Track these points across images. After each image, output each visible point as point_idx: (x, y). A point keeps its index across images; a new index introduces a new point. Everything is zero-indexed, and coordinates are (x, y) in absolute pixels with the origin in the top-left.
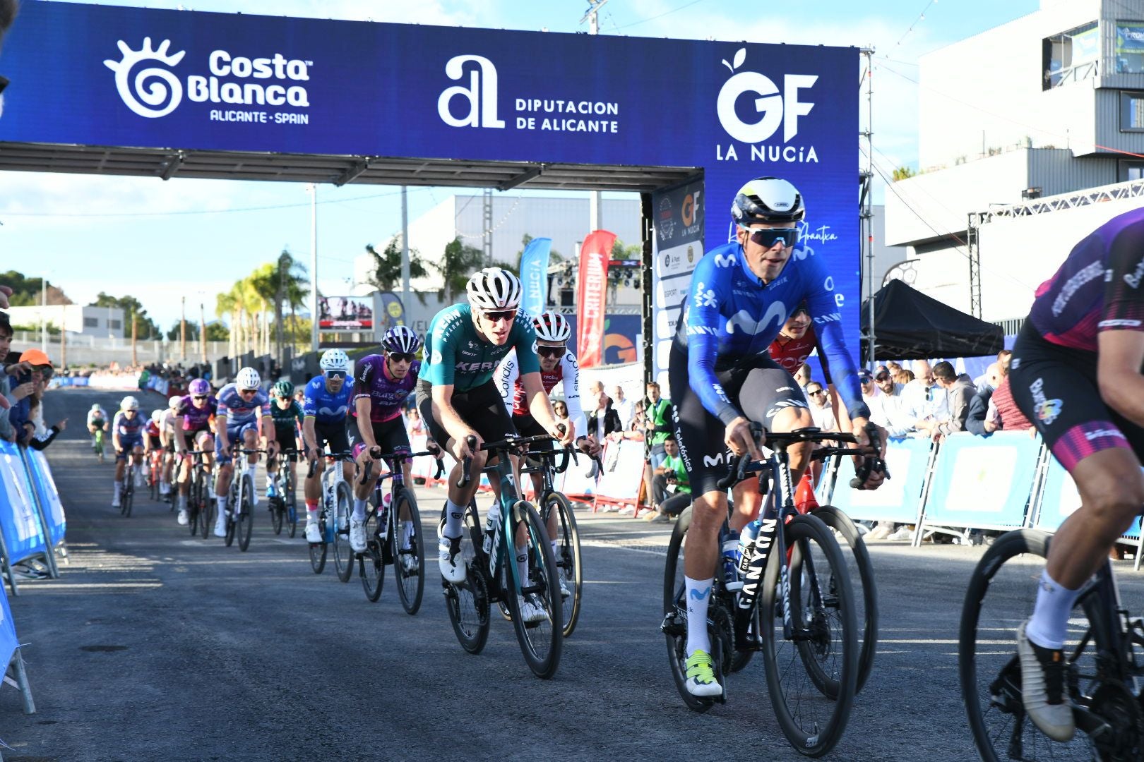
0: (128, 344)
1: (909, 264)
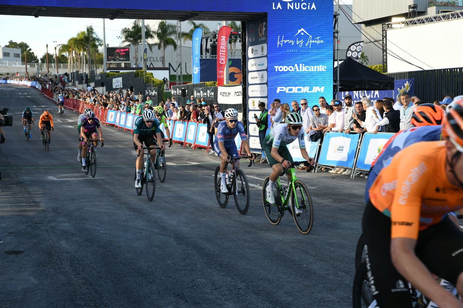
0: (23, 64)
1: (359, 44)
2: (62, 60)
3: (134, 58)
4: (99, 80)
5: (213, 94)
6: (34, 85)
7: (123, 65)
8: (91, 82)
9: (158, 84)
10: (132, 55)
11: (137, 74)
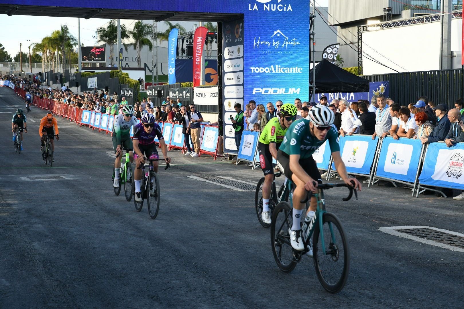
1: (335, 46)
2: (36, 59)
3: (110, 58)
4: (74, 80)
5: (188, 94)
6: (7, 84)
7: (98, 65)
8: (66, 81)
9: (133, 84)
10: (107, 55)
11: (112, 74)
